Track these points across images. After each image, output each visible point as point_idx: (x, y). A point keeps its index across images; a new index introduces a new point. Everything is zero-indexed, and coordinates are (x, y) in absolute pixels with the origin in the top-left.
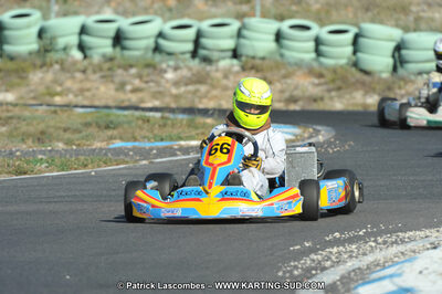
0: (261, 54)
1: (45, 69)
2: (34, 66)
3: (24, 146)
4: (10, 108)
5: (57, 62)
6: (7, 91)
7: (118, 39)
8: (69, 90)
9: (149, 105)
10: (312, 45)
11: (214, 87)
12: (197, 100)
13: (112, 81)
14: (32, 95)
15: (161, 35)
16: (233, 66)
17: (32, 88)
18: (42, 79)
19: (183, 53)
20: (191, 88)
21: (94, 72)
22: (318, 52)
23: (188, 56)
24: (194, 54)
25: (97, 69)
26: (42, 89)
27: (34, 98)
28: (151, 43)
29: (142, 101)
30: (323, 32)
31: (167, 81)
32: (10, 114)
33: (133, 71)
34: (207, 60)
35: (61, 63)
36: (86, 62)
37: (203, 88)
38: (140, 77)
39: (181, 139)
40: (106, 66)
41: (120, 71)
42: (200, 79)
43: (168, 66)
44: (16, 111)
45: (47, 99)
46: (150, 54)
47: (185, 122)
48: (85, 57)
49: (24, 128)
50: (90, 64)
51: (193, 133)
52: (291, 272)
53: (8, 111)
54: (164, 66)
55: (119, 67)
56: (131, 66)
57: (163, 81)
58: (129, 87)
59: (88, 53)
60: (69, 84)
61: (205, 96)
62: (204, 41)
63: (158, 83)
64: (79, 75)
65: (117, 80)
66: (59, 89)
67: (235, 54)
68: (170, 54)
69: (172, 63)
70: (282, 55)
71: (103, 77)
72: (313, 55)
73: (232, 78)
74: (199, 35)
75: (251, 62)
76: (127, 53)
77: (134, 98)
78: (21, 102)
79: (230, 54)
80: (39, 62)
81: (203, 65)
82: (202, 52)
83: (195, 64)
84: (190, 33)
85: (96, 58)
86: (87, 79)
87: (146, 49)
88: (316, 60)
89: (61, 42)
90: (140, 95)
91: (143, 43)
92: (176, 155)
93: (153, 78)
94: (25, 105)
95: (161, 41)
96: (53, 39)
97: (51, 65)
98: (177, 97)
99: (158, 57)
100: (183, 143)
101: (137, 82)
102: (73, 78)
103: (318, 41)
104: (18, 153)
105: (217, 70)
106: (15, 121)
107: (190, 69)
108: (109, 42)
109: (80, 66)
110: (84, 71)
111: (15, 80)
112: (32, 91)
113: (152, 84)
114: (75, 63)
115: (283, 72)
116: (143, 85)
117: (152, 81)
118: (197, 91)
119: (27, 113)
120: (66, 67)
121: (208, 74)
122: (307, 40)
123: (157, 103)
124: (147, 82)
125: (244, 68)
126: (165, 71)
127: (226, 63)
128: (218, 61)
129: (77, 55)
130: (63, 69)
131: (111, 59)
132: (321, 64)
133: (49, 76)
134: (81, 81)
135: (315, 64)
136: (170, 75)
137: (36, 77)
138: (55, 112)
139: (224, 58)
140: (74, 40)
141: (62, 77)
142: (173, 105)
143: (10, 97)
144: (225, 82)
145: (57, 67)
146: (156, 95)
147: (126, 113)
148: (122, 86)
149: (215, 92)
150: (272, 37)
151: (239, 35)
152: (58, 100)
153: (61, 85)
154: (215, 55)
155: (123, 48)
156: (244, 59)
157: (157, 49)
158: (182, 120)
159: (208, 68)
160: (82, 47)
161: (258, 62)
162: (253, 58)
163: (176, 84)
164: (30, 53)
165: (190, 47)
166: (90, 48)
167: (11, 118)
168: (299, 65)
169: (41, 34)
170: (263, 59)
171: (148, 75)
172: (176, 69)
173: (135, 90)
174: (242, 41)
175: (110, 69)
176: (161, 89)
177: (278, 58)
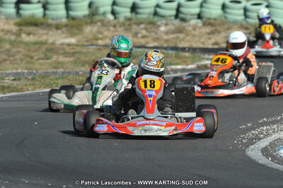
0: (214, 16)
1: (92, 25)
2: (87, 23)
3: (83, 69)
4: (75, 47)
5: (99, 21)
6: (71, 37)
7: (134, 8)
8: (106, 37)
9: (152, 45)
10: (242, 12)
11: (187, 35)
12: (178, 42)
13: (131, 32)
14: (85, 40)
15: (158, 6)
16: (198, 23)
17: (86, 35)
18: (91, 31)
19: (170, 16)
20: (174, 35)
21: (120, 26)
22: (246, 16)
23: (173, 18)
24: (176, 16)
25: (122, 25)
26: (91, 36)
27: (87, 41)
28: (152, 10)
29: (147, 43)
30: (249, 5)
31: (161, 32)
32: (74, 51)
33: (142, 26)
34: (183, 20)
35: (102, 21)
36: (116, 21)
37: (181, 36)
38: (146, 29)
39: (172, 64)
40: (127, 23)
41: (135, 26)
42: (180, 30)
43: (162, 23)
44: (78, 49)
45: (94, 42)
46: (151, 16)
47: (174, 55)
48: (115, 18)
49: (83, 58)
50: (118, 22)
51: (179, 61)
52: (241, 141)
53: (73, 49)
54: (159, 23)
55: (135, 24)
56: (141, 23)
57: (159, 32)
58: (140, 35)
59: (117, 16)
60: (106, 33)
61: (183, 40)
62: (182, 9)
63: (156, 33)
64: (112, 28)
65: (133, 31)
66: (100, 36)
67: (199, 16)
68: (163, 17)
69: (164, 22)
70: (226, 17)
71: (126, 29)
72: (243, 17)
73: (197, 30)
74: (179, 6)
75: (208, 21)
76: (138, 16)
77: (143, 41)
78: (80, 44)
79: (196, 16)
80: (89, 21)
81: (181, 23)
82: (181, 16)
83: (177, 22)
84: (174, 5)
85: (121, 19)
86: (116, 31)
87: (149, 14)
88: (245, 20)
89: (102, 10)
90: (146, 40)
91: (147, 11)
92: (169, 74)
93: (154, 30)
94: (83, 46)
95: (158, 10)
96: (97, 8)
97: (96, 23)
98: (167, 41)
99: (156, 19)
100: (173, 67)
101: (144, 32)
102: (109, 30)
103: (245, 10)
104: (81, 73)
105: (189, 26)
106: (77, 54)
107: (174, 25)
108: (129, 10)
109: (112, 23)
110: (115, 26)
111: (76, 31)
112: (85, 37)
113: (153, 34)
114: (109, 22)
115: (226, 26)
116: (148, 34)
117: (153, 31)
118: (178, 37)
119: (84, 50)
120: (105, 24)
121: (184, 28)
122: (239, 9)
123: (156, 44)
124: (150, 32)
125: (204, 24)
126: (160, 26)
127: (194, 22)
128: (189, 20)
129: (111, 17)
130: (103, 25)
131: (130, 19)
132: (247, 22)
133: (95, 29)
134: (113, 32)
135: (244, 23)
136: (163, 29)
137: (88, 29)
138: (100, 49)
139: (193, 19)
140: (109, 9)
141: (103, 29)
142: (165, 45)
143: (73, 40)
144: (193, 32)
145: (99, 24)
146: (156, 39)
147: (140, 50)
148: (136, 35)
149: (188, 38)
150: (220, 7)
151: (201, 6)
152: (100, 42)
153: (101, 33)
154: (188, 17)
155: (137, 13)
156: (204, 19)
157: (156, 14)
158: (172, 54)
159: (184, 24)
160: (113, 13)
161: (212, 21)
162: (210, 19)
163: (167, 33)
164: (84, 16)
165: (174, 12)
166: (118, 13)
167: (76, 53)
168: (235, 22)
169: (90, 5)
170: (215, 19)
171: (151, 28)
172: (166, 25)
173: (144, 37)
174: (203, 9)
175: (129, 25)
176: (158, 36)
177: (224, 19)
